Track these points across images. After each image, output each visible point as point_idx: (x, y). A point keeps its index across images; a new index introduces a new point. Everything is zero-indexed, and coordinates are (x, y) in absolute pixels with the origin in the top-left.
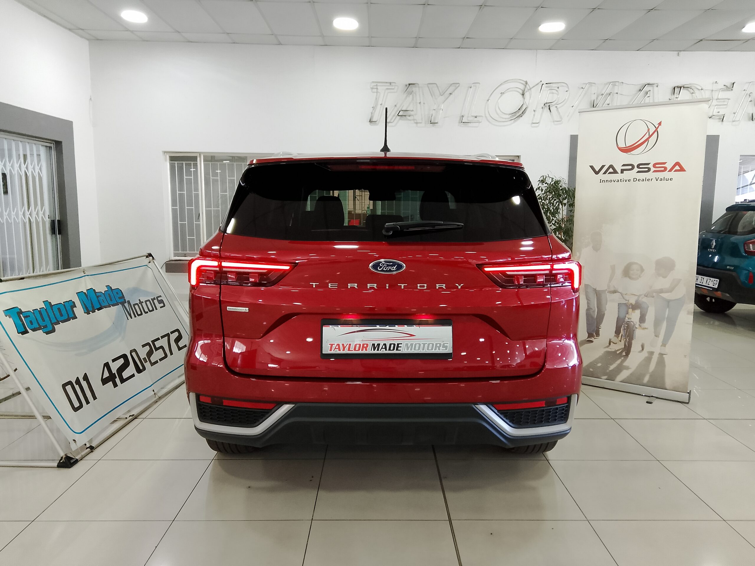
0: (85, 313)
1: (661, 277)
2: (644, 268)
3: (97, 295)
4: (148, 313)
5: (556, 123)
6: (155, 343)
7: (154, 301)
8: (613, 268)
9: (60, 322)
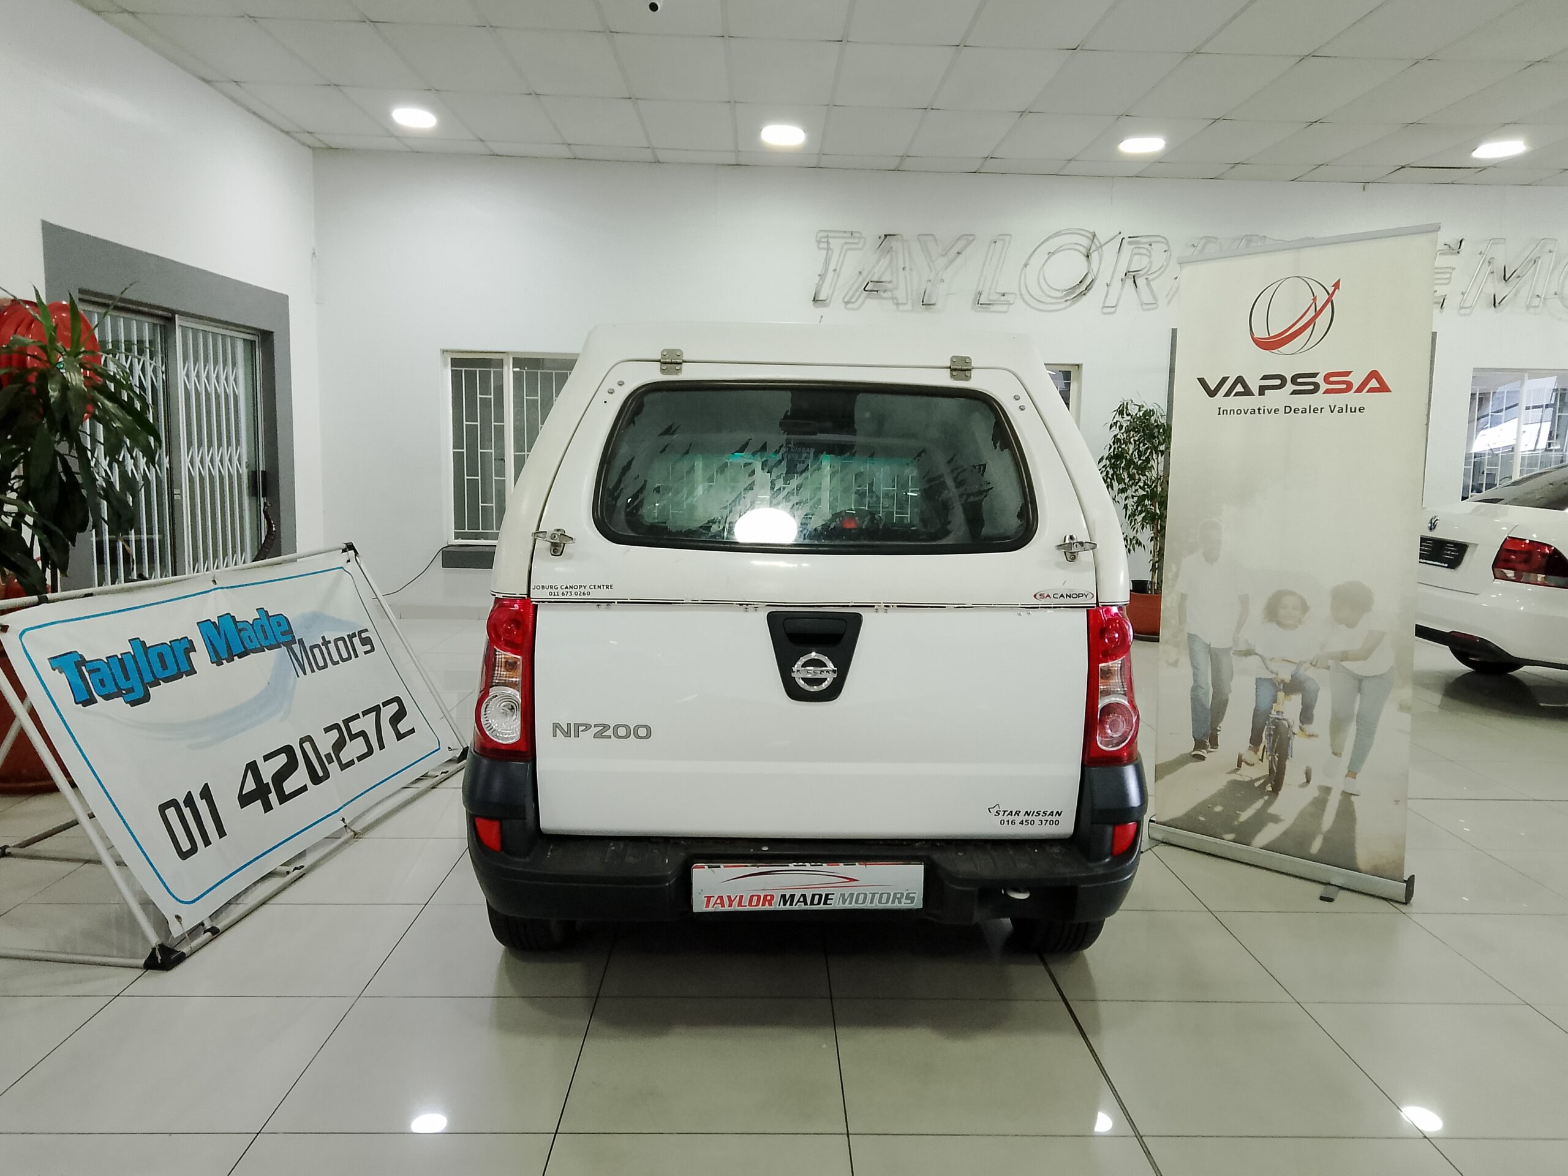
0: (213, 663)
1: (1344, 626)
2: (1308, 603)
3: (239, 627)
4: (339, 663)
5: (1145, 307)
6: (350, 724)
7: (353, 639)
8: (1244, 601)
9: (160, 681)
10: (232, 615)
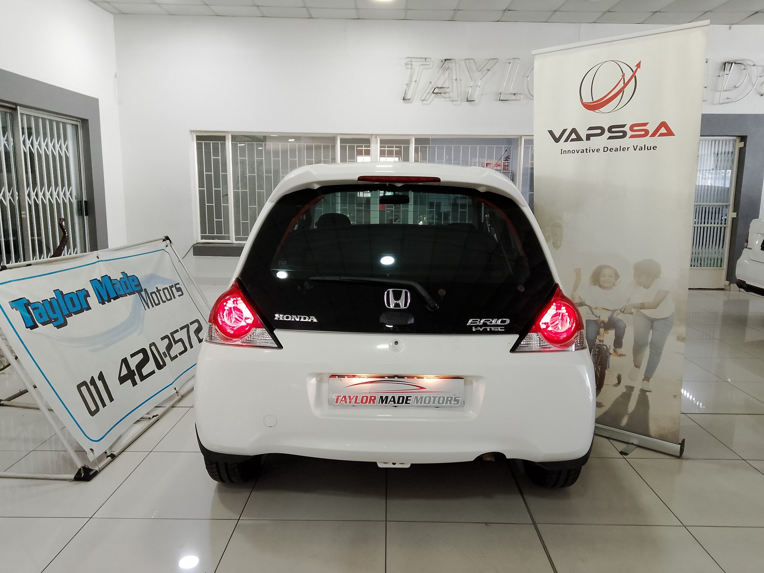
0: (100, 303)
1: (642, 287)
2: (619, 273)
3: (113, 283)
4: (166, 302)
6: (174, 335)
7: (173, 288)
8: (578, 273)
9: (72, 314)
10: (109, 276)
